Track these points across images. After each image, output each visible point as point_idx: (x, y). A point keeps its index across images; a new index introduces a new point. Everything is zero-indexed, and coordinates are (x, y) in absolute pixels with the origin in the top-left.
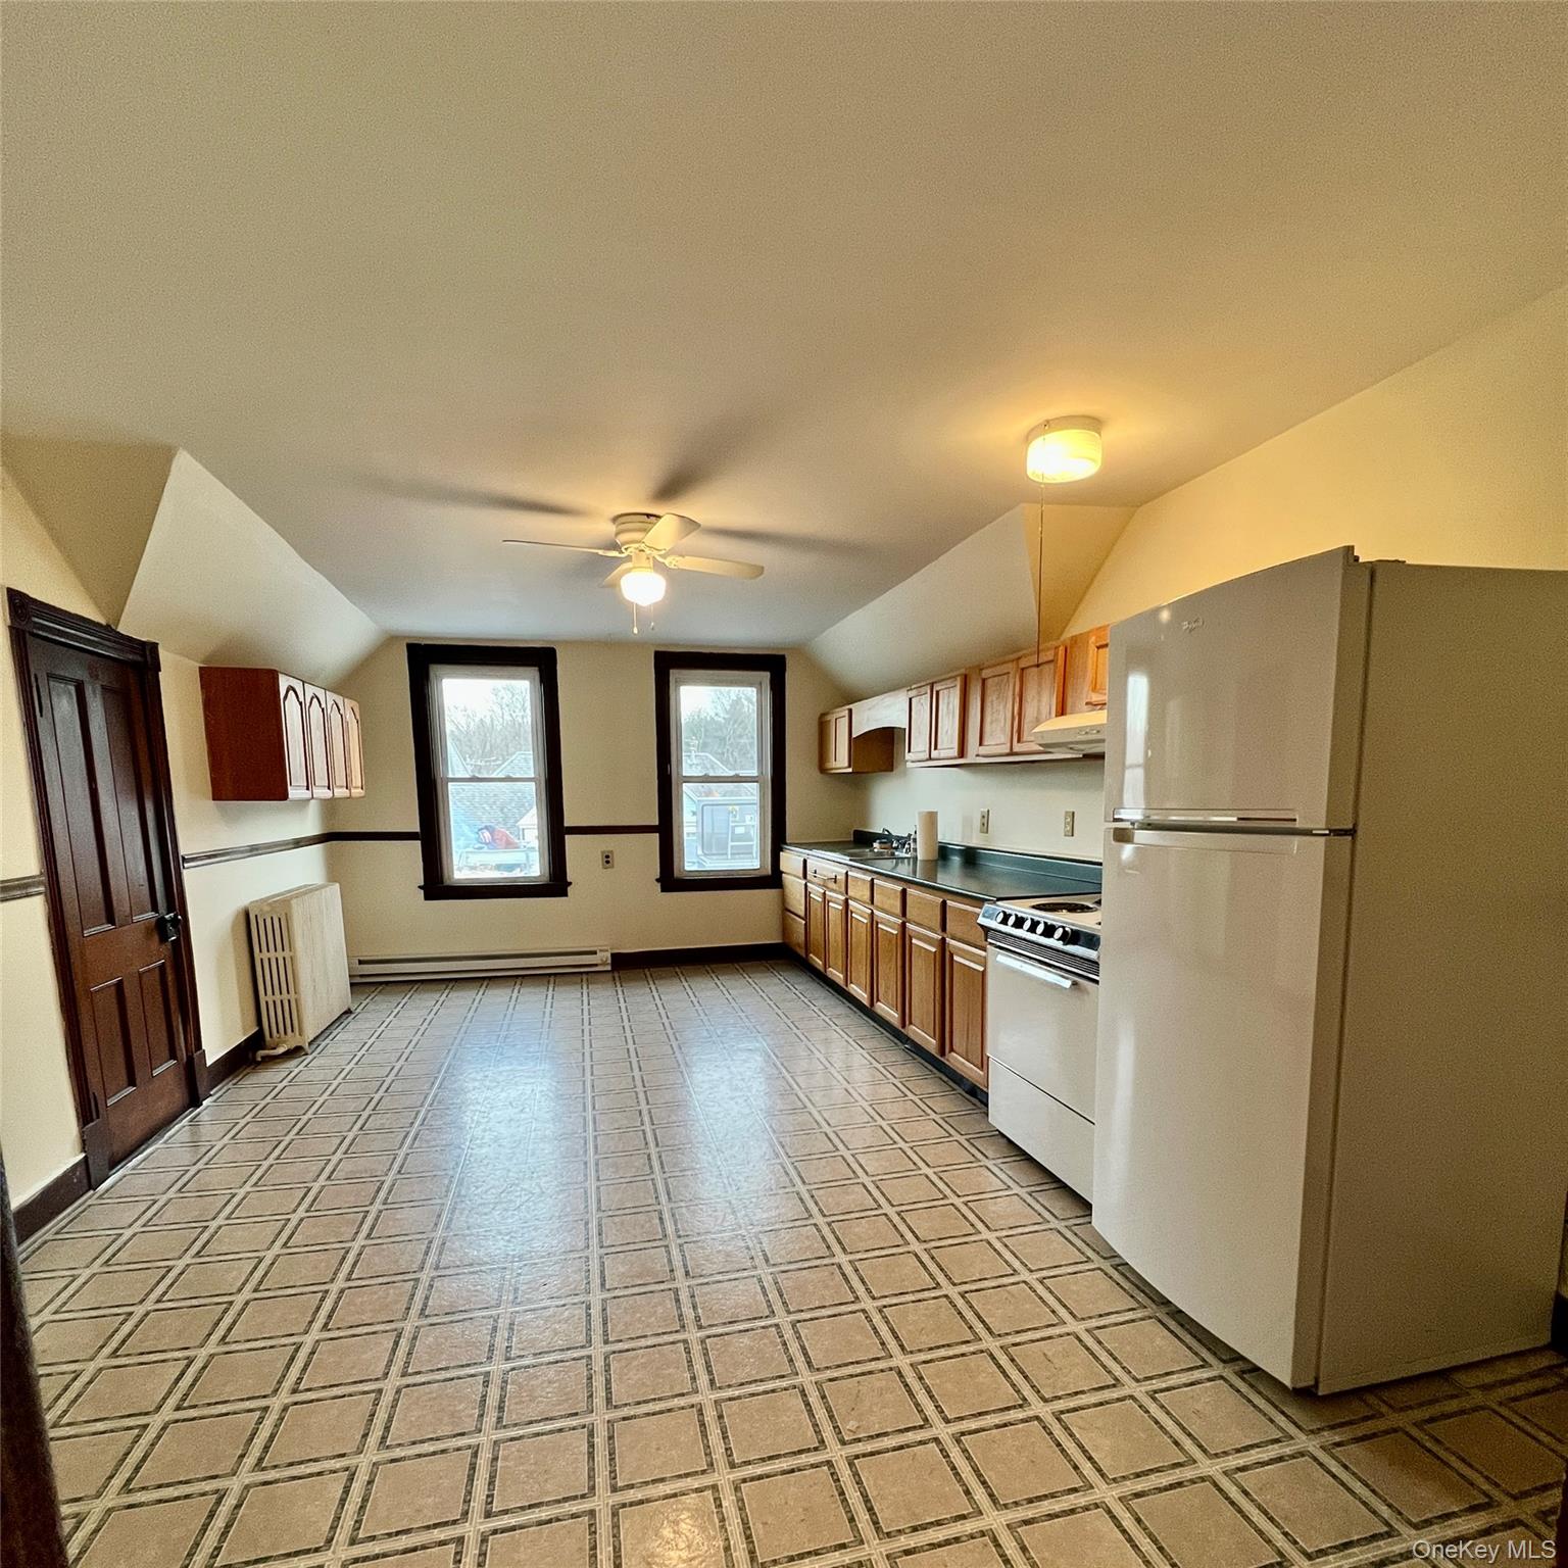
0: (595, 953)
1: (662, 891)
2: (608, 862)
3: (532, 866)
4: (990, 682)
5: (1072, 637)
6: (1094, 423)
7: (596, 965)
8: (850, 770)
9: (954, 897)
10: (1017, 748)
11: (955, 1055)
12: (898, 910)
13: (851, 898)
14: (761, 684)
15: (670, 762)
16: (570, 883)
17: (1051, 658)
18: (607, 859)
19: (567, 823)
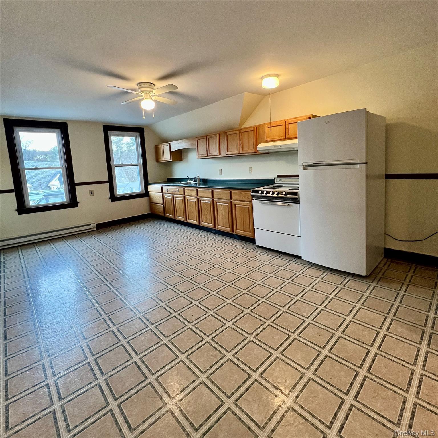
0: (90, 225)
1: (111, 202)
2: (92, 194)
3: (63, 198)
4: (229, 136)
5: (258, 125)
6: (277, 76)
7: (91, 229)
8: (171, 161)
9: (234, 190)
10: (241, 152)
11: (238, 231)
12: (211, 196)
13: (186, 195)
14: (136, 136)
15: (110, 160)
16: (79, 202)
17: (253, 130)
18: (92, 193)
19: (76, 182)
